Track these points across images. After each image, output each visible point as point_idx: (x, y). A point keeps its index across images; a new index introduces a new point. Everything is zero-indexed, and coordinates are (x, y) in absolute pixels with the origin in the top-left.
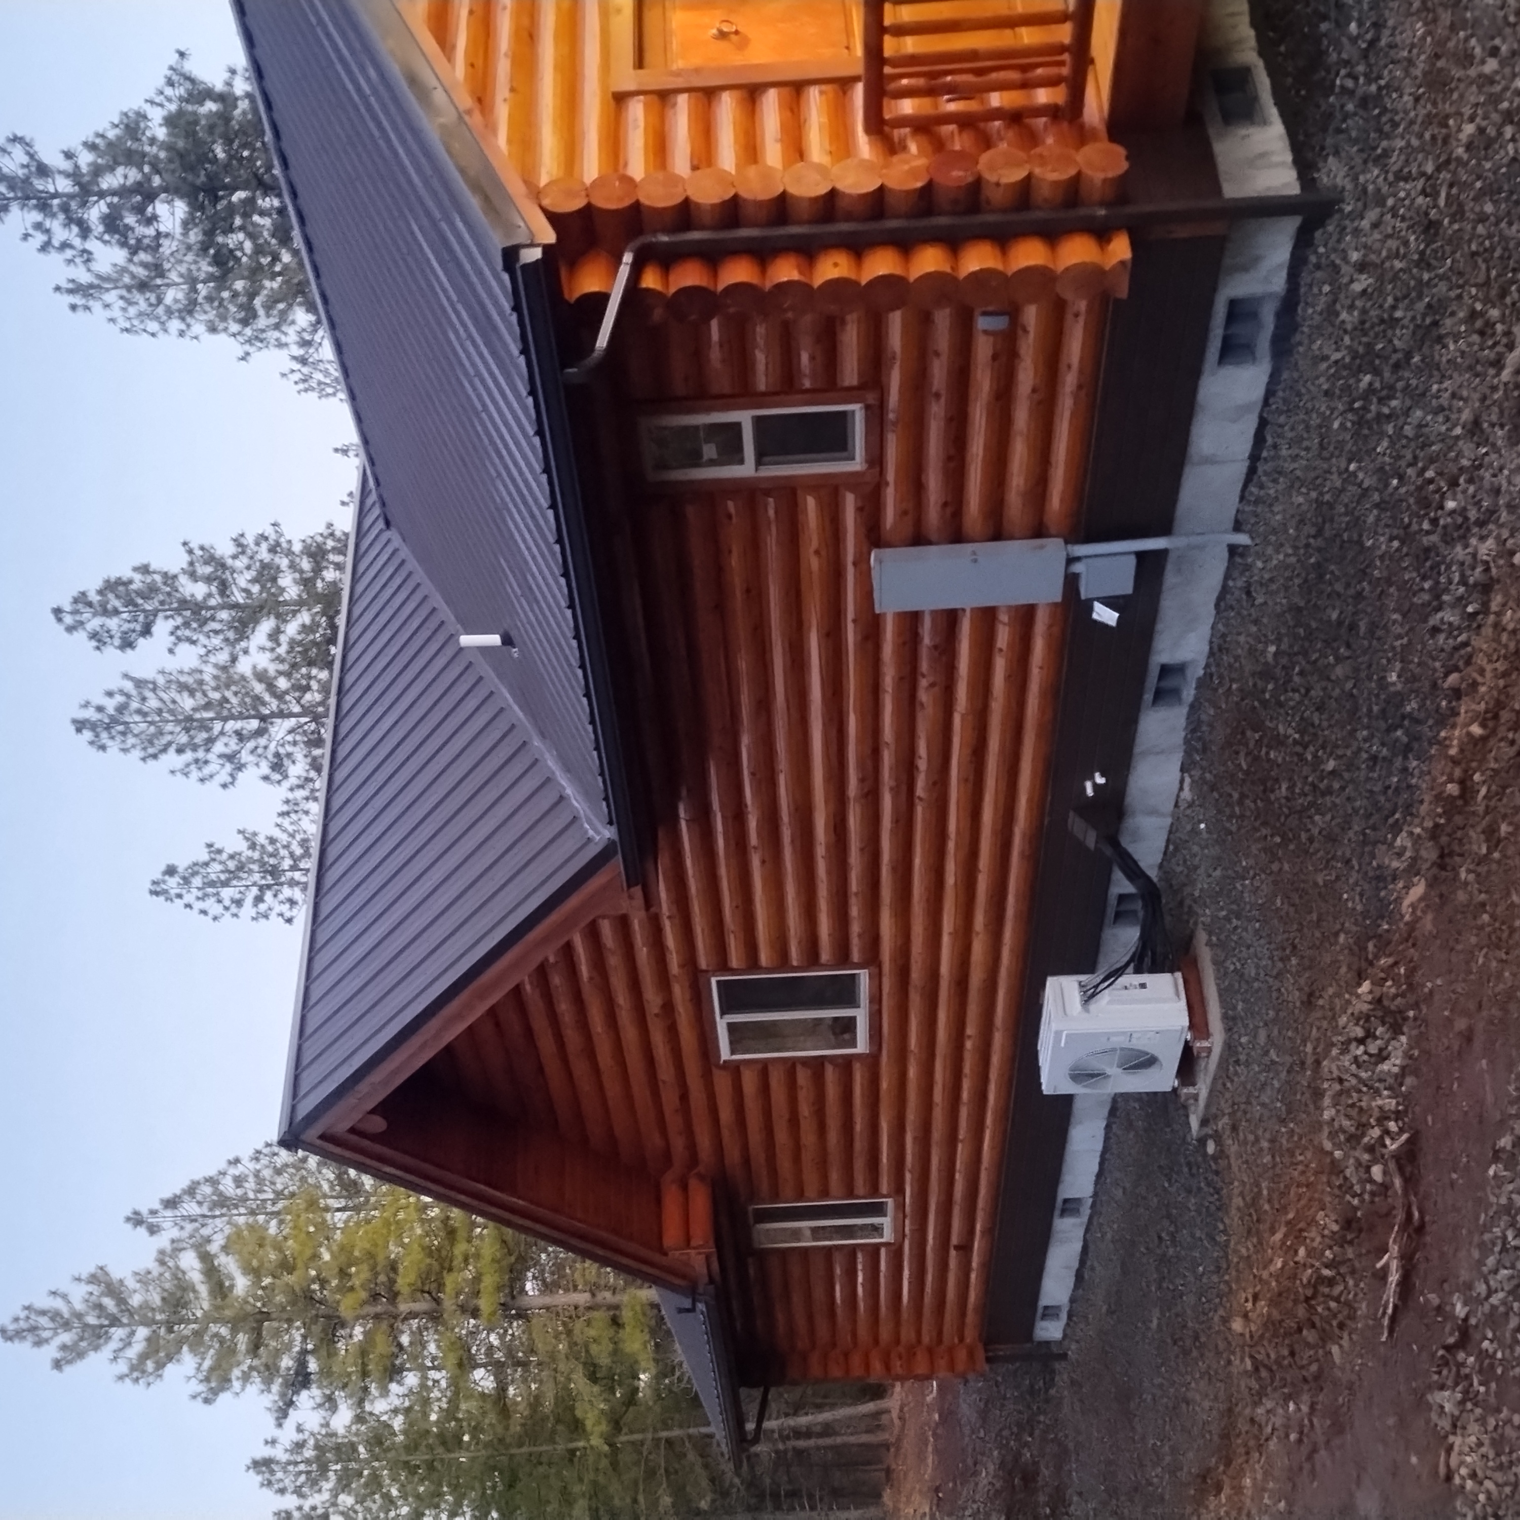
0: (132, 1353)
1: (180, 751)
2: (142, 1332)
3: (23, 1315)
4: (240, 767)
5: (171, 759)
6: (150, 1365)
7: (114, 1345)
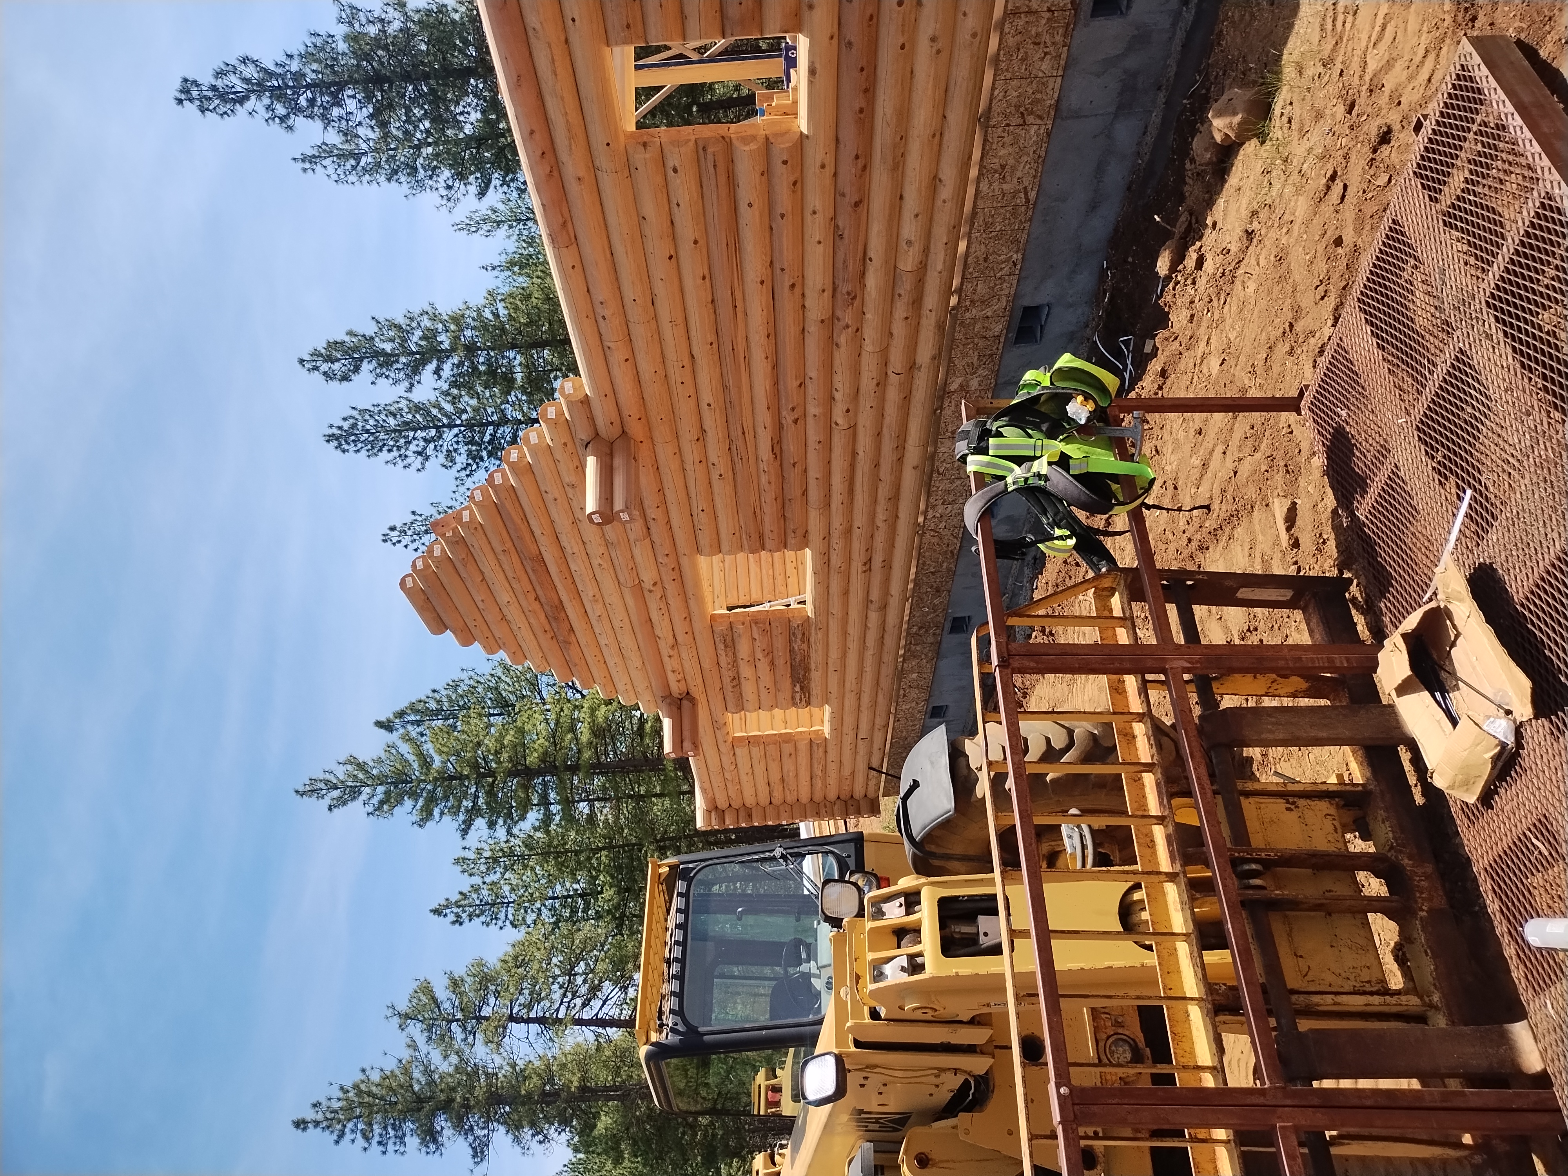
0: (375, 801)
1: (390, 451)
3: (308, 782)
4: (427, 458)
5: (385, 455)
6: (385, 807)
7: (364, 797)
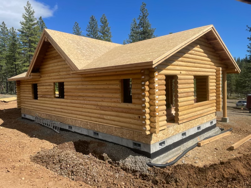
2: (28, 16)
3: (30, 4)
4: (88, 32)
5: (89, 25)
6: (24, 17)
